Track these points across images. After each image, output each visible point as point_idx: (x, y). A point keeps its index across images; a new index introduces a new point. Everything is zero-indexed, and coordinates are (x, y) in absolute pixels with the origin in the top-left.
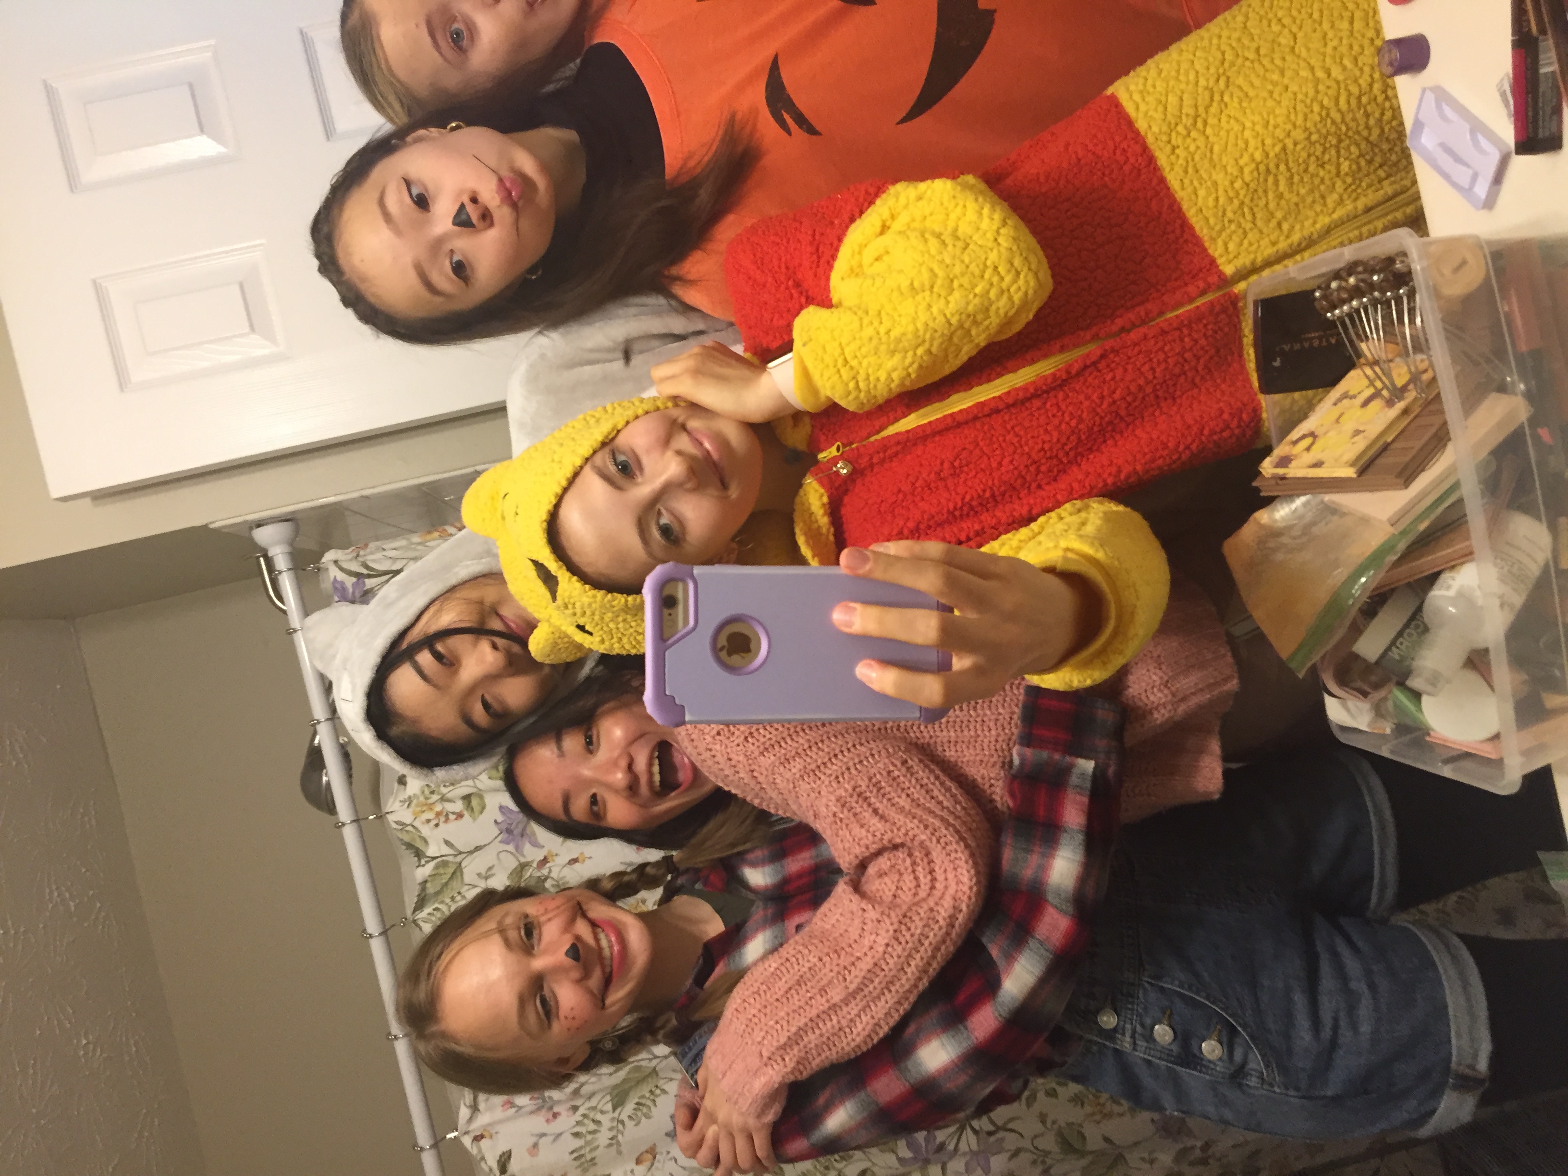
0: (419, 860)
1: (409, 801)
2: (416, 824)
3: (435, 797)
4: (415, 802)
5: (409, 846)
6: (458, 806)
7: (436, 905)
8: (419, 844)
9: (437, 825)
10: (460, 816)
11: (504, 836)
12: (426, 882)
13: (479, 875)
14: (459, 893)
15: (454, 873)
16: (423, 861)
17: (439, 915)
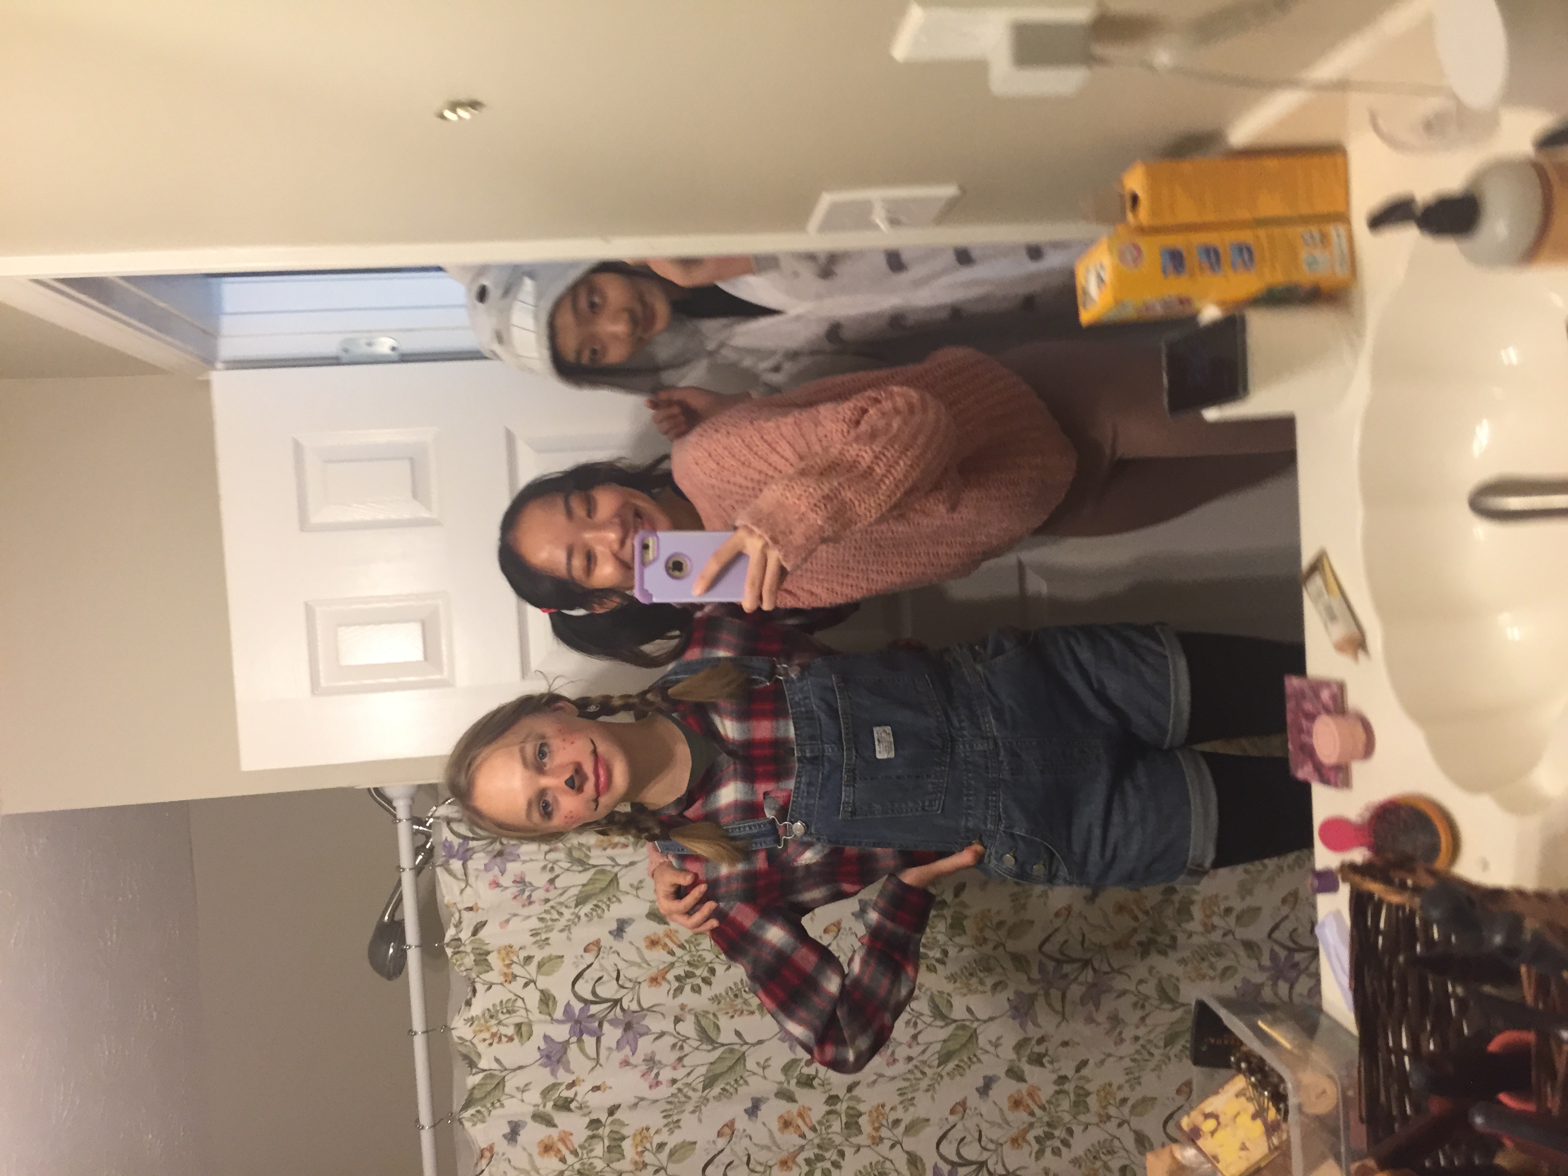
0: (472, 1069)
1: (471, 1021)
2: (474, 1041)
3: (493, 1022)
4: (476, 1023)
5: (466, 1057)
6: (510, 1031)
7: (479, 1108)
8: (475, 1059)
9: (491, 1044)
10: (511, 1039)
11: (544, 1060)
12: (474, 1088)
13: (518, 1088)
14: (499, 1101)
15: (498, 1084)
16: (474, 1071)
17: (480, 1117)
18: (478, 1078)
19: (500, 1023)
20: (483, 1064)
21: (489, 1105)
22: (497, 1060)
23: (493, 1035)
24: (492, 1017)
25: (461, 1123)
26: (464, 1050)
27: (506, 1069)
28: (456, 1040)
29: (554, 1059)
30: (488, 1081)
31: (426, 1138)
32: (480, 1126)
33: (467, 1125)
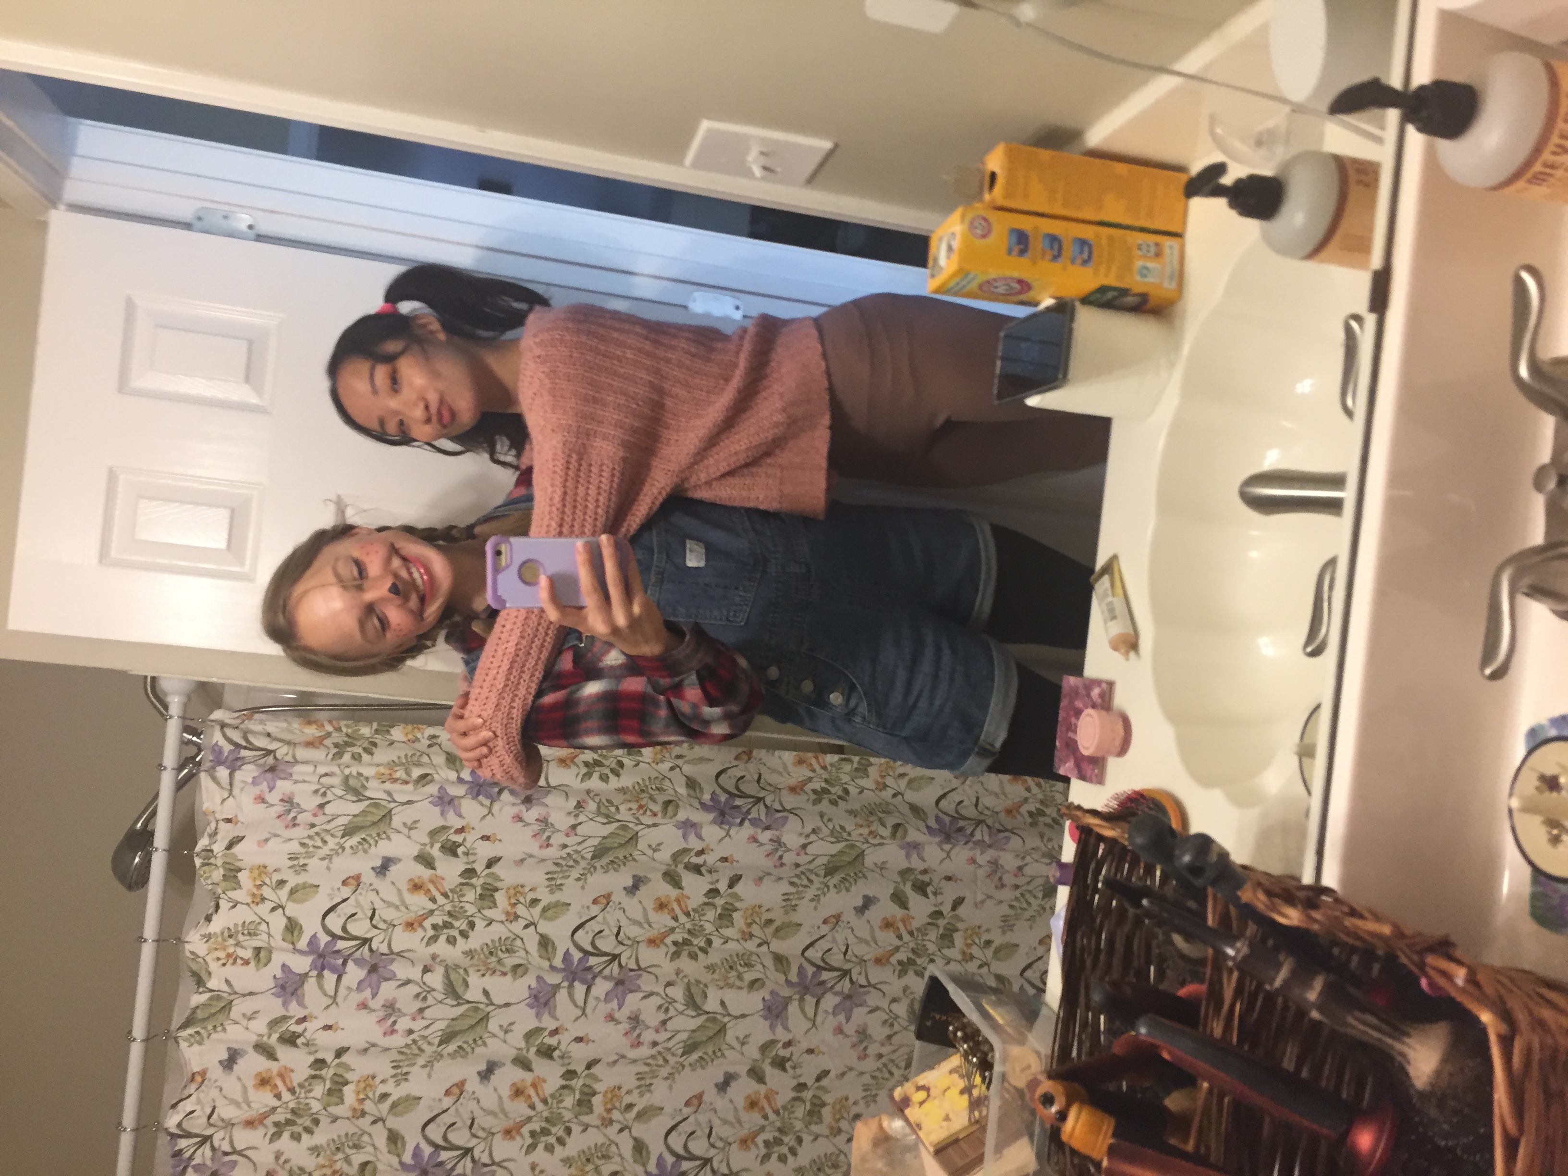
0: (199, 987)
2: (207, 958)
3: (231, 941)
4: (213, 940)
5: (195, 974)
6: (247, 954)
7: (199, 1029)
8: (203, 975)
9: (224, 965)
10: (246, 962)
11: (277, 990)
12: (197, 1007)
14: (222, 1025)
15: (224, 1007)
16: (201, 990)
17: (198, 1038)
18: (204, 998)
19: (237, 944)
20: (212, 984)
21: (210, 1027)
22: (227, 982)
23: (229, 956)
24: (230, 936)
25: (177, 1043)
26: (194, 967)
27: (236, 993)
28: (188, 954)
29: (289, 990)
30: (214, 1003)
31: (136, 1051)
32: (196, 1047)
33: (183, 1045)
